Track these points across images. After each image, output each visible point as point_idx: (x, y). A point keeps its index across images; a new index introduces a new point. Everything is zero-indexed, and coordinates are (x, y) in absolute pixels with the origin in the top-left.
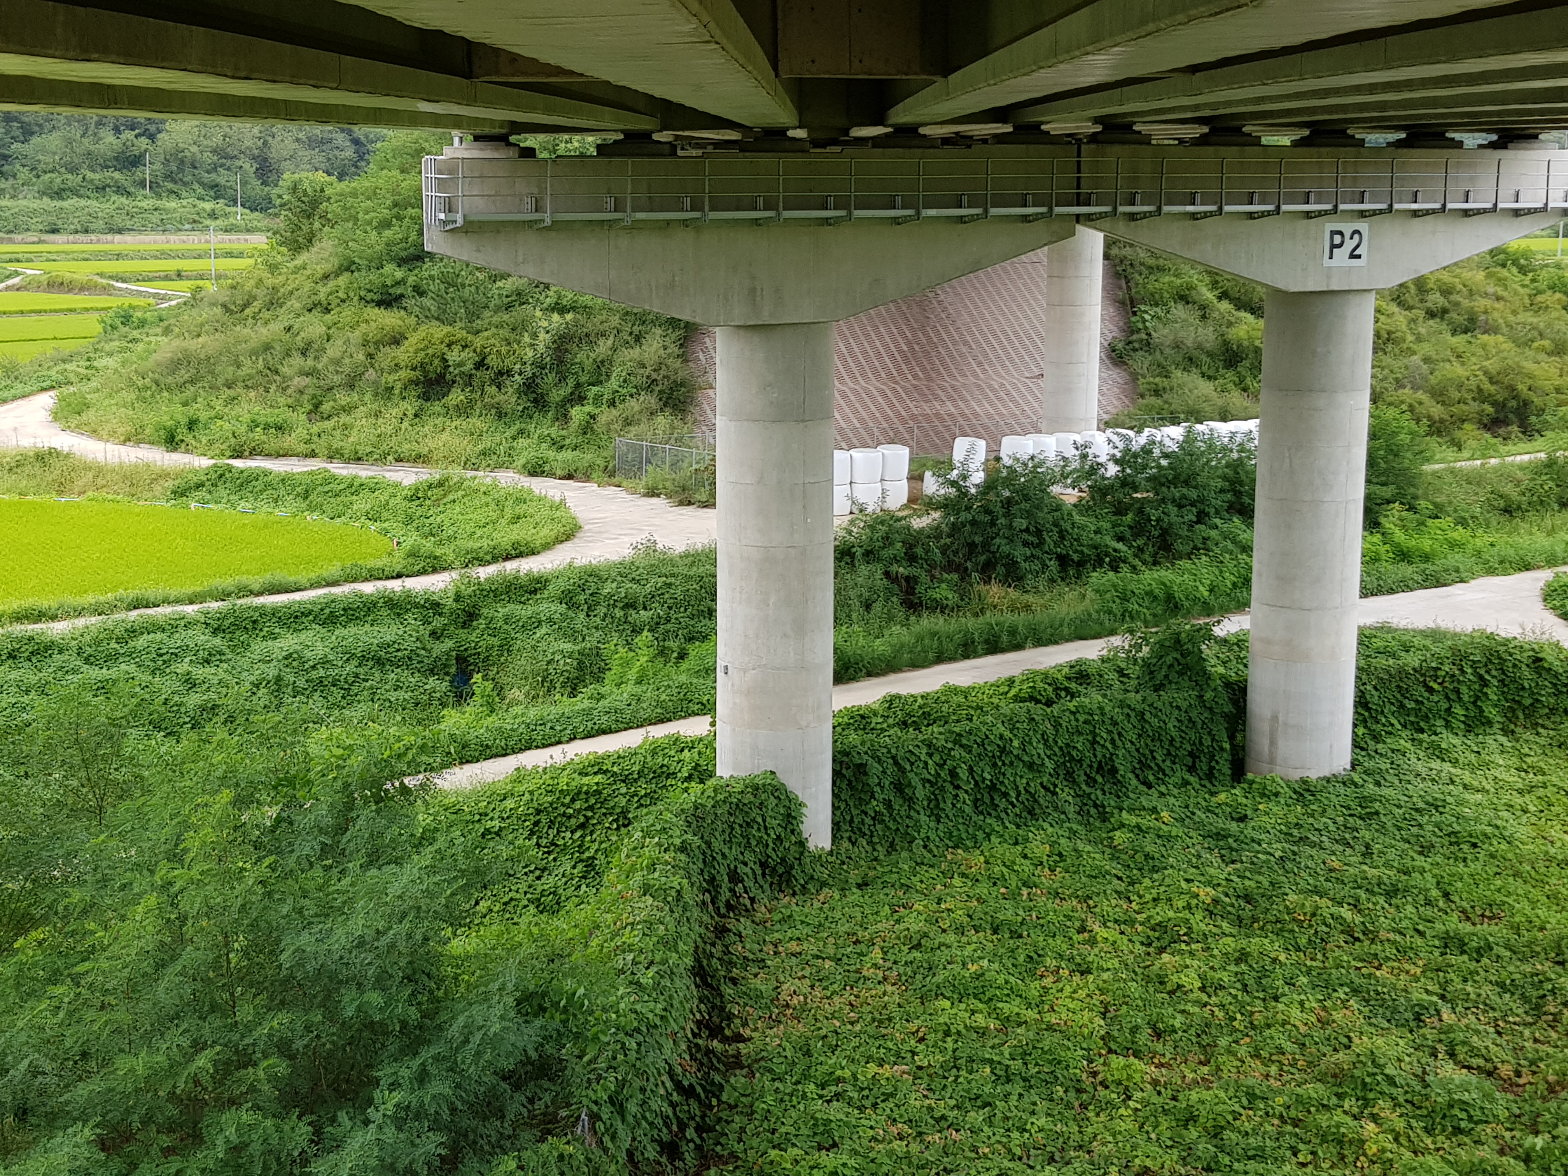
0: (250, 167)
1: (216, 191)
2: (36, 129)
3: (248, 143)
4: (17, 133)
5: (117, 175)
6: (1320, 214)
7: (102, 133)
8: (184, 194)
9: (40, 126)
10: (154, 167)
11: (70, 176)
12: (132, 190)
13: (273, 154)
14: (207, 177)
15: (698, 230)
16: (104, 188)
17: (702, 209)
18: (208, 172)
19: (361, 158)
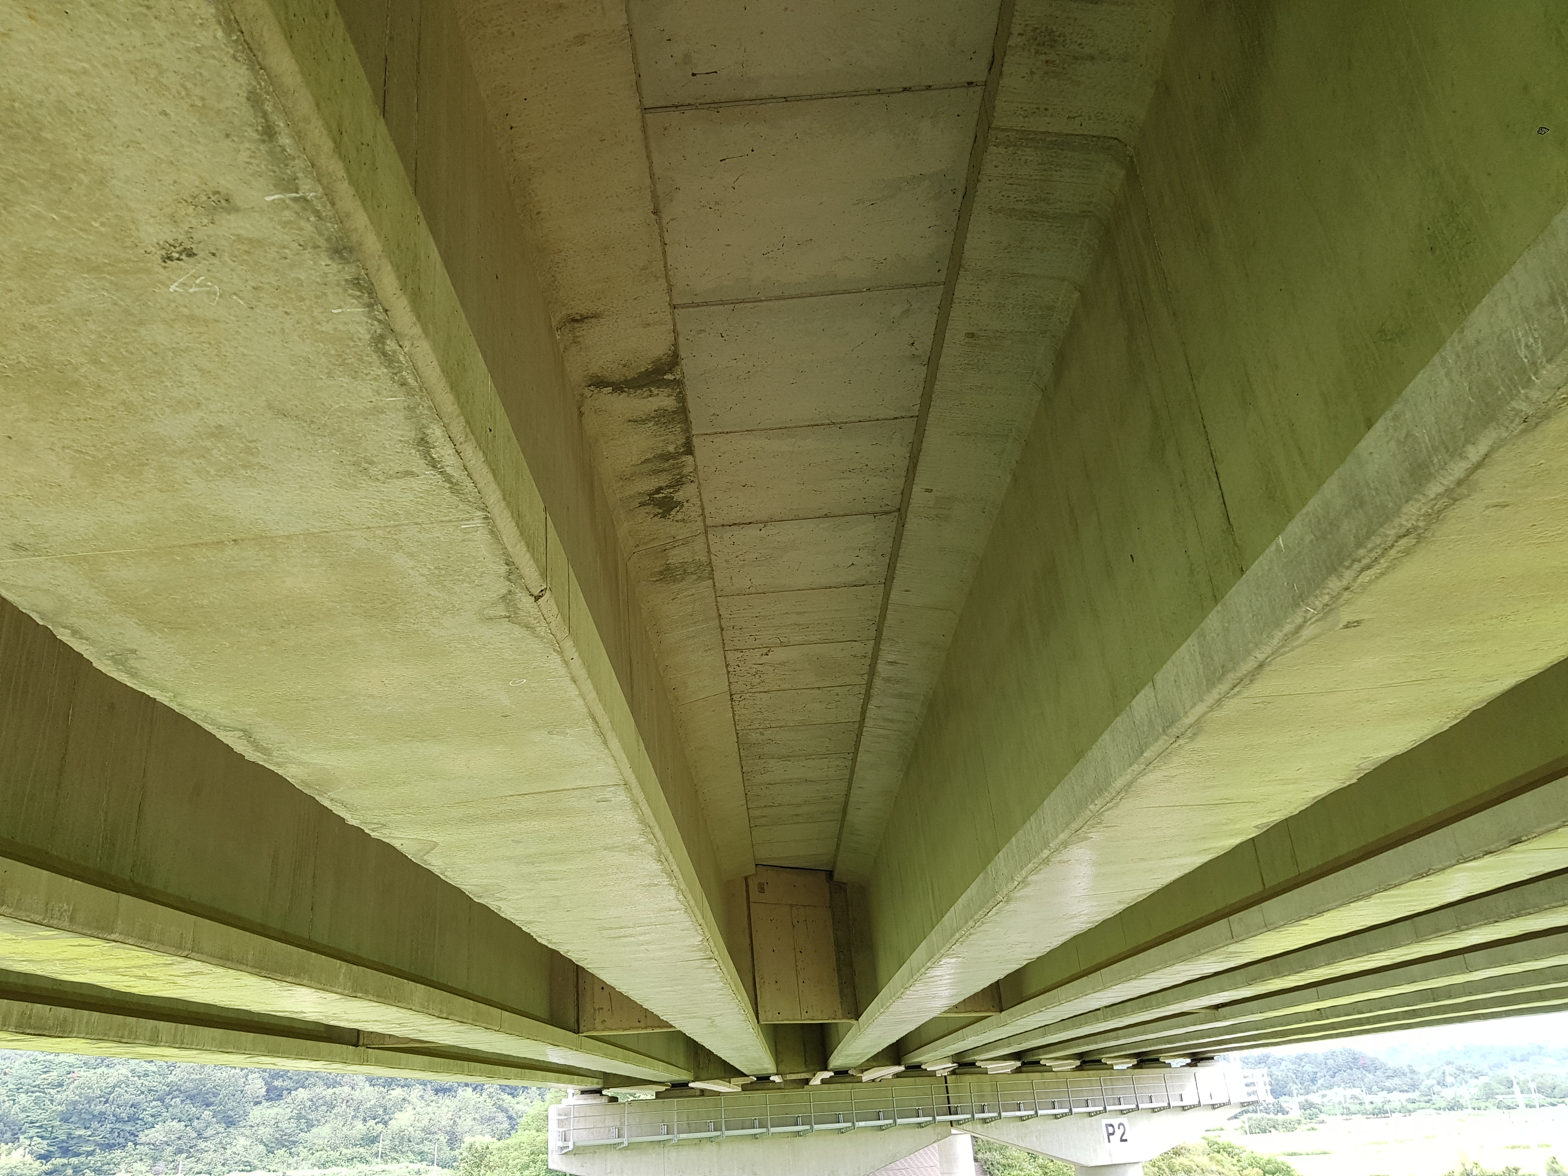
0: (443, 1138)
1: (422, 1156)
2: (316, 1123)
3: (444, 1123)
4: (303, 1126)
5: (361, 1150)
6: (1097, 1113)
7: (355, 1123)
8: (401, 1160)
9: (318, 1121)
10: (385, 1143)
11: (332, 1152)
12: (369, 1159)
13: (459, 1129)
14: (417, 1148)
15: (719, 1143)
16: (352, 1159)
17: (721, 1130)
18: (417, 1144)
19: (513, 1128)
